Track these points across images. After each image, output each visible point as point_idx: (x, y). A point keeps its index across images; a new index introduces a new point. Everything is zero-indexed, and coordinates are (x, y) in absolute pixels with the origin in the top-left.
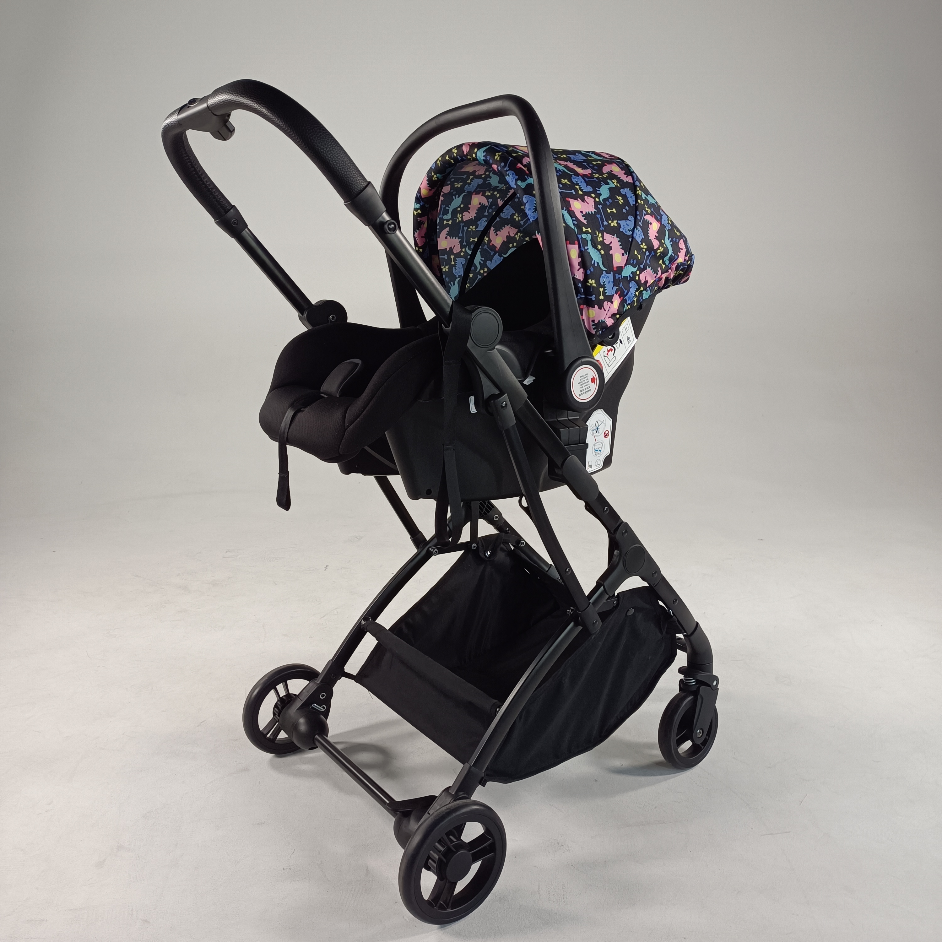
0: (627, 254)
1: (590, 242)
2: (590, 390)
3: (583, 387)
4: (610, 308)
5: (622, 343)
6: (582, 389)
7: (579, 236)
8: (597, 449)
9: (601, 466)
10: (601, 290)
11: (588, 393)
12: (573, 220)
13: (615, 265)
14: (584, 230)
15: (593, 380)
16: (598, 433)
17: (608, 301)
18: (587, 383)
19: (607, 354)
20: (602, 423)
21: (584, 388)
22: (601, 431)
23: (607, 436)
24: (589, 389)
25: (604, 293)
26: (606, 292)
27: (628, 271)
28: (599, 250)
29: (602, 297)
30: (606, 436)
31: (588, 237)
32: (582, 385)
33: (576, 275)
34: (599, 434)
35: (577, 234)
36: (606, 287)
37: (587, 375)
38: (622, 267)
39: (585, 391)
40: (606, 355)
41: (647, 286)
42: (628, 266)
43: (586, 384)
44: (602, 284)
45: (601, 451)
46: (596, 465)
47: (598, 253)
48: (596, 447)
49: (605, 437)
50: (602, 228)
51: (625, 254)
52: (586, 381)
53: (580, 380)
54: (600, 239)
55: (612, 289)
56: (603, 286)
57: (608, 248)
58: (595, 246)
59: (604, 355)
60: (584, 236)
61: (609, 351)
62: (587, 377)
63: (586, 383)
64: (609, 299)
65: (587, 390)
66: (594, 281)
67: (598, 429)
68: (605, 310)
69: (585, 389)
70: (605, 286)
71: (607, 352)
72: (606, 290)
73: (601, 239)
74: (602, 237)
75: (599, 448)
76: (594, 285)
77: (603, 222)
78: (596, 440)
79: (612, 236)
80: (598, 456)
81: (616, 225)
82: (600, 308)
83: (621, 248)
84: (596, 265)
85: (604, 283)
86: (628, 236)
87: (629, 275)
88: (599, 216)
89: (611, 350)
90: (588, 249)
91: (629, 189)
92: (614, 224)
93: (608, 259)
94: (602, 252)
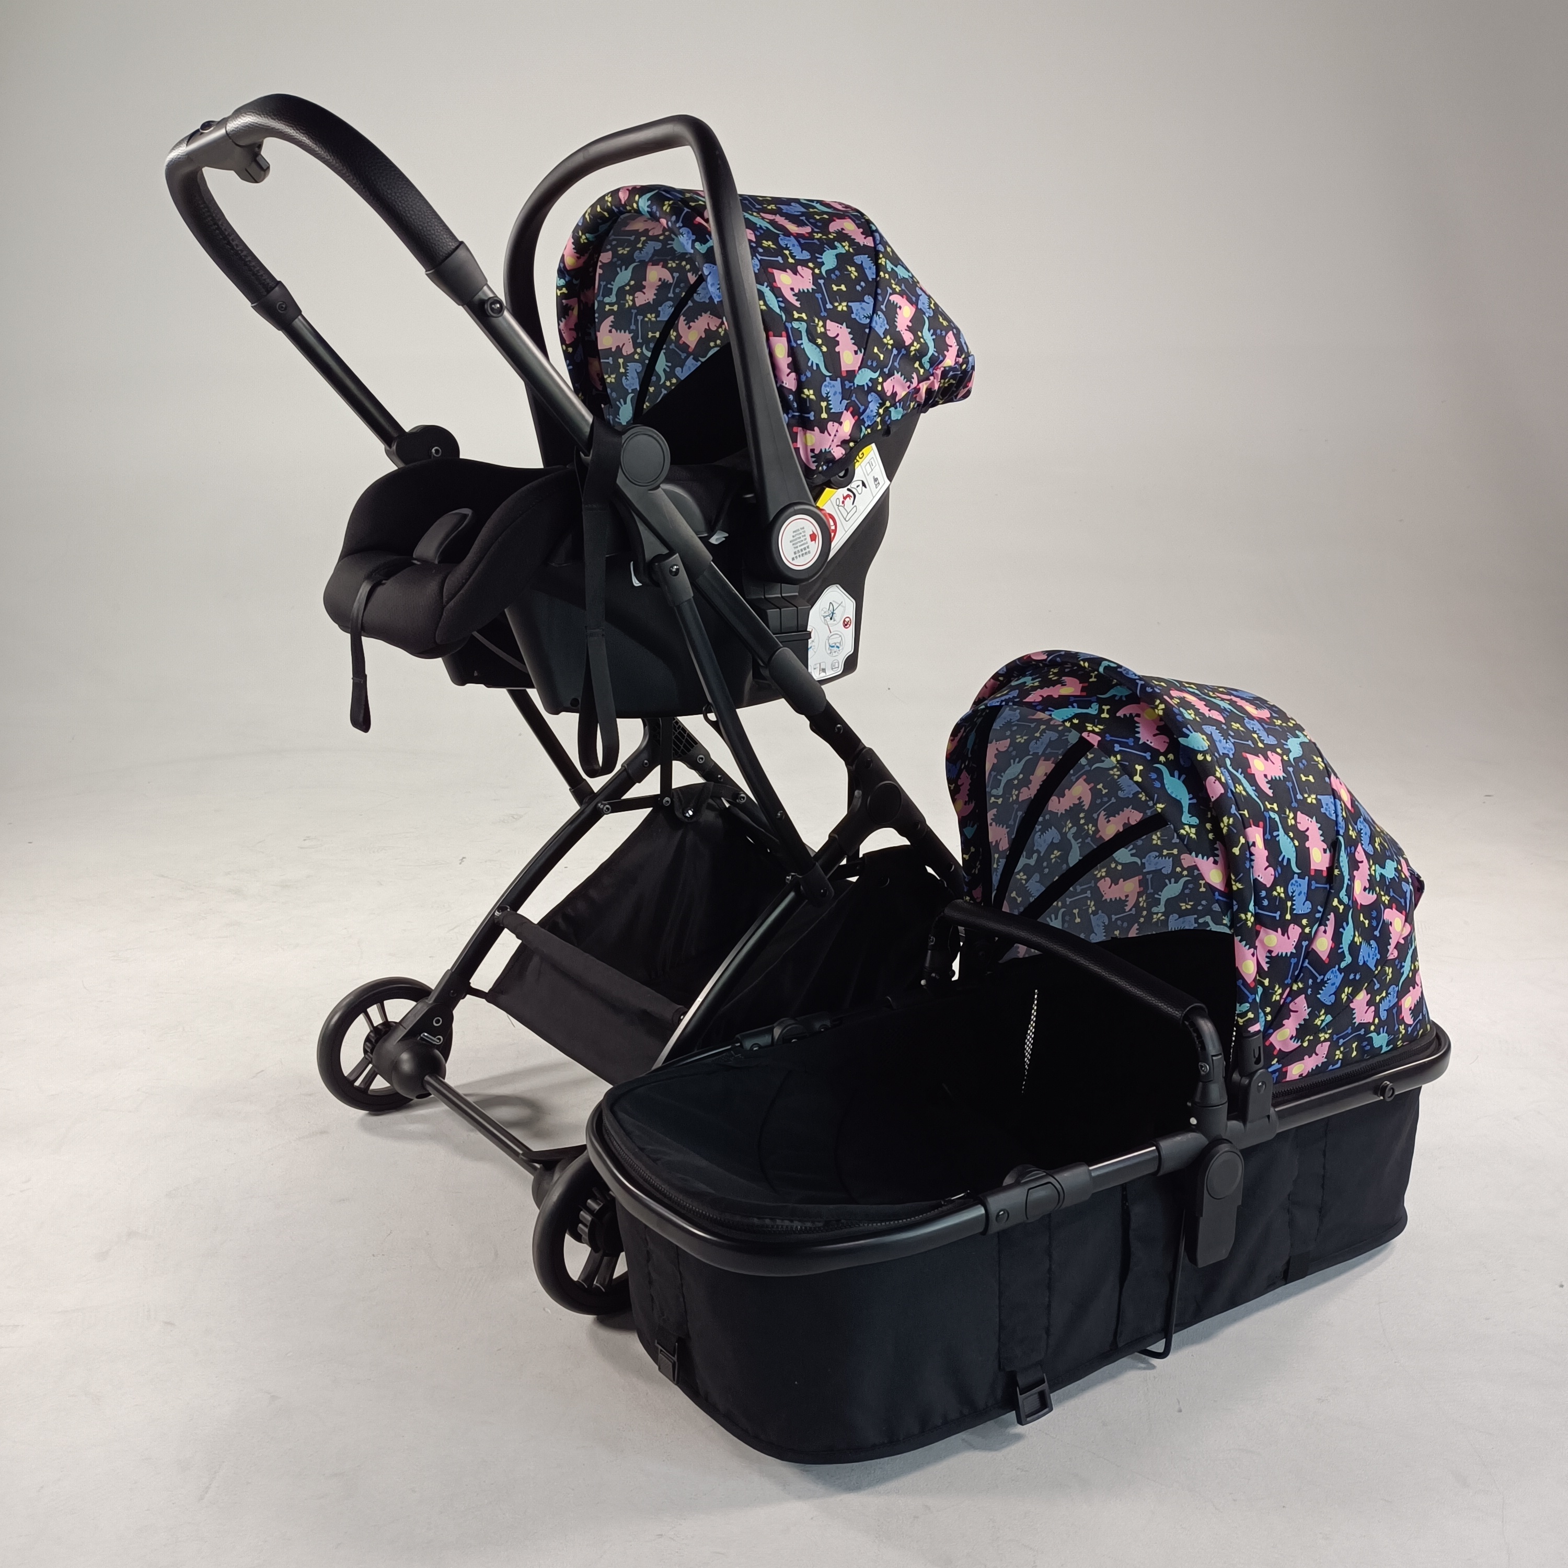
0: (861, 352)
1: (805, 334)
2: (809, 552)
3: (797, 547)
4: (837, 431)
5: (865, 487)
6: (796, 550)
7: (789, 325)
8: (834, 645)
9: (840, 671)
10: (824, 404)
11: (805, 556)
12: (778, 301)
13: (844, 368)
14: (796, 315)
15: (813, 537)
16: (834, 620)
17: (834, 421)
18: (804, 542)
19: (843, 502)
20: (840, 607)
21: (799, 548)
22: (839, 616)
23: (848, 626)
24: (807, 550)
25: (828, 409)
26: (831, 409)
27: (864, 378)
28: (819, 346)
29: (824, 416)
30: (846, 625)
31: (803, 327)
32: (797, 543)
33: (785, 382)
34: (835, 622)
35: (786, 321)
36: (830, 401)
37: (803, 530)
38: (854, 371)
39: (801, 553)
40: (841, 504)
41: (897, 400)
42: (863, 370)
43: (802, 543)
44: (825, 395)
45: (840, 648)
46: (832, 669)
47: (818, 349)
48: (831, 642)
49: (844, 627)
50: (824, 314)
51: (859, 352)
52: (802, 539)
53: (793, 537)
54: (820, 330)
55: (841, 403)
56: (826, 399)
57: (832, 343)
58: (812, 340)
59: (838, 504)
60: (796, 325)
61: (845, 498)
62: (804, 532)
63: (802, 541)
64: (836, 418)
65: (804, 552)
66: (811, 392)
67: (834, 615)
68: (830, 435)
69: (802, 550)
70: (830, 399)
71: (842, 499)
72: (831, 404)
73: (823, 330)
74: (824, 326)
75: (835, 644)
76: (812, 397)
77: (825, 304)
78: (832, 631)
79: (840, 326)
80: (834, 654)
81: (845, 309)
82: (822, 432)
83: (853, 344)
84: (815, 368)
85: (827, 394)
86: (864, 326)
87: (867, 384)
88: (819, 296)
89: (848, 496)
90: (802, 344)
91: (867, 256)
92: (842, 307)
93: (832, 359)
94: (824, 349)
